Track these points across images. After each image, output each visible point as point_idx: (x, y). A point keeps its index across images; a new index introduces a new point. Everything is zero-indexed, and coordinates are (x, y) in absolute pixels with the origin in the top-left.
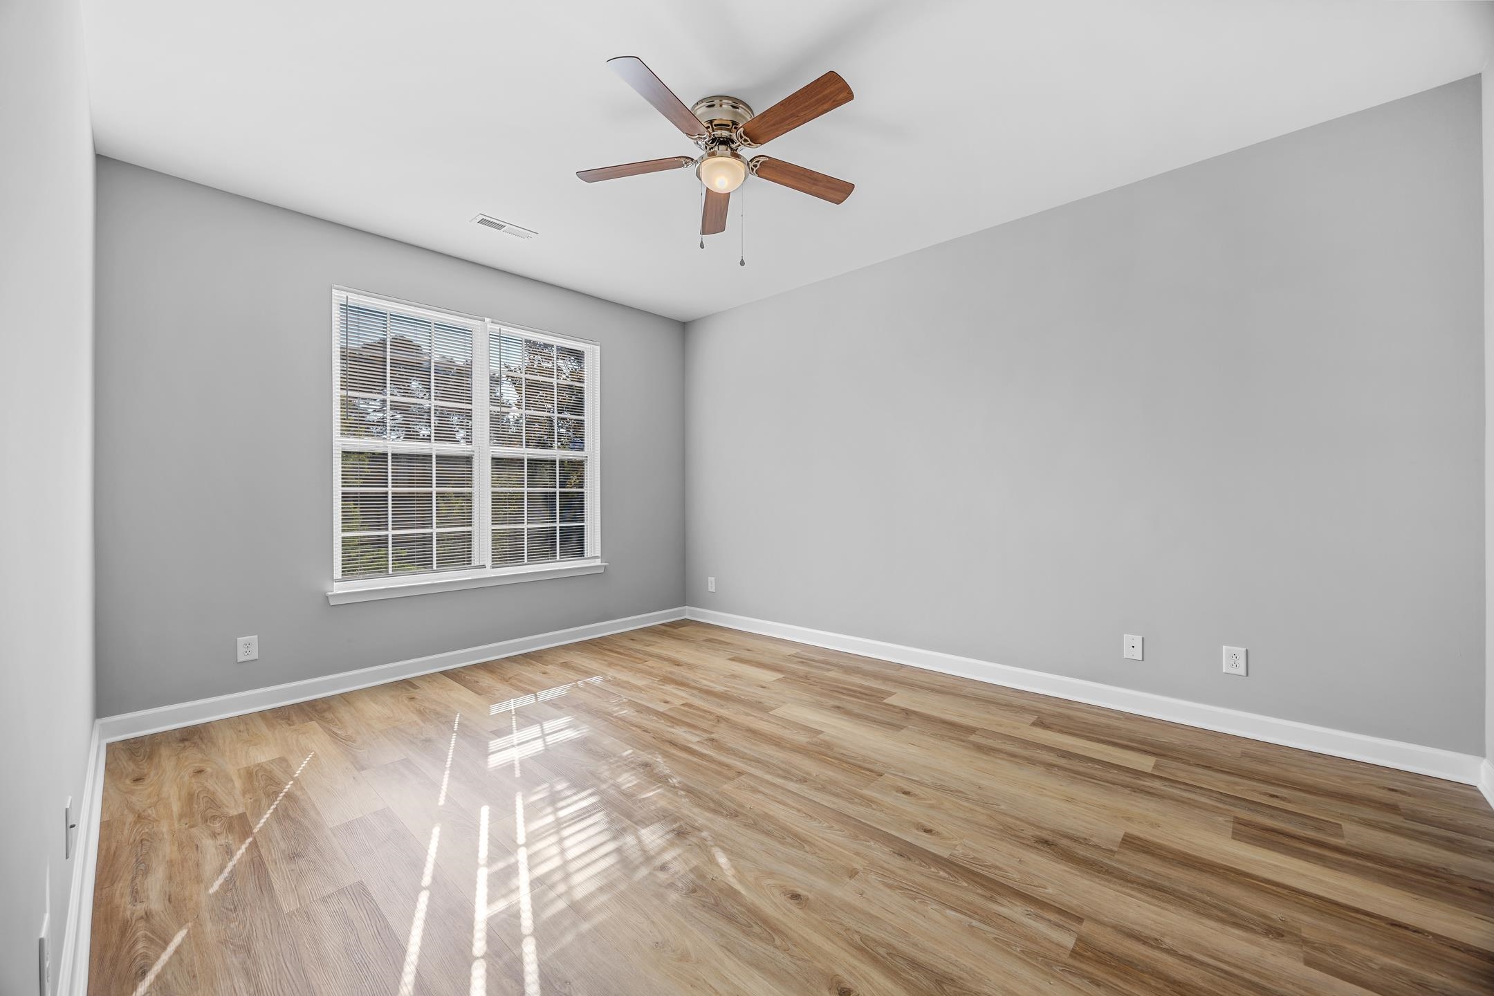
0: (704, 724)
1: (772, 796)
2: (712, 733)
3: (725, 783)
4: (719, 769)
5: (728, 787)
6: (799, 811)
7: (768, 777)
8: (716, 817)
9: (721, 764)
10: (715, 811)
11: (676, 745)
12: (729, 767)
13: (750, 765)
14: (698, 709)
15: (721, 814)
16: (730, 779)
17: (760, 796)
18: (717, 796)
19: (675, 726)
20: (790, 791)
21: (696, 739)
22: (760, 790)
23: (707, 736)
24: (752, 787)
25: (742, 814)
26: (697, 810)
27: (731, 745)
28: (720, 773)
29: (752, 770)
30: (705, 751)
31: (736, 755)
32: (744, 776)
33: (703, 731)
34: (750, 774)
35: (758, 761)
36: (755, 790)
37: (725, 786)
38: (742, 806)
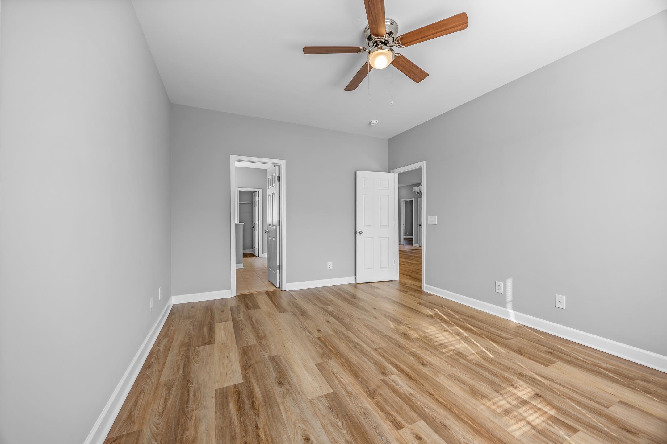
0: (386, 391)
1: (368, 339)
2: (382, 380)
3: (384, 347)
4: (385, 354)
5: (384, 345)
6: (361, 333)
7: (364, 345)
8: (391, 336)
9: (383, 356)
10: (391, 338)
11: (406, 374)
12: (380, 354)
13: (369, 352)
14: (388, 415)
15: (389, 336)
16: (381, 348)
17: (372, 339)
18: (389, 342)
19: (407, 394)
20: (359, 339)
21: (394, 377)
22: (371, 341)
23: (387, 379)
24: (374, 343)
25: (382, 335)
26: (398, 339)
27: (374, 367)
28: (386, 352)
29: (369, 349)
30: (390, 366)
31: (374, 360)
32: (375, 348)
33: (388, 384)
34: (371, 348)
35: (365, 354)
36: (373, 342)
37: (385, 345)
38: (380, 337)
